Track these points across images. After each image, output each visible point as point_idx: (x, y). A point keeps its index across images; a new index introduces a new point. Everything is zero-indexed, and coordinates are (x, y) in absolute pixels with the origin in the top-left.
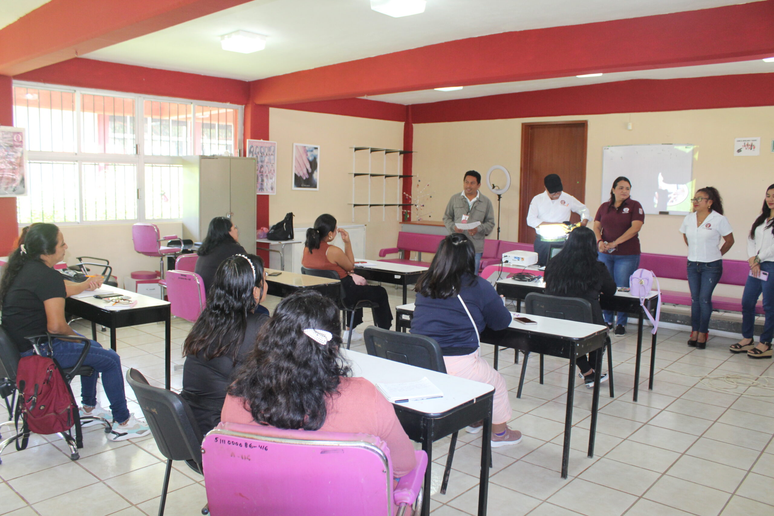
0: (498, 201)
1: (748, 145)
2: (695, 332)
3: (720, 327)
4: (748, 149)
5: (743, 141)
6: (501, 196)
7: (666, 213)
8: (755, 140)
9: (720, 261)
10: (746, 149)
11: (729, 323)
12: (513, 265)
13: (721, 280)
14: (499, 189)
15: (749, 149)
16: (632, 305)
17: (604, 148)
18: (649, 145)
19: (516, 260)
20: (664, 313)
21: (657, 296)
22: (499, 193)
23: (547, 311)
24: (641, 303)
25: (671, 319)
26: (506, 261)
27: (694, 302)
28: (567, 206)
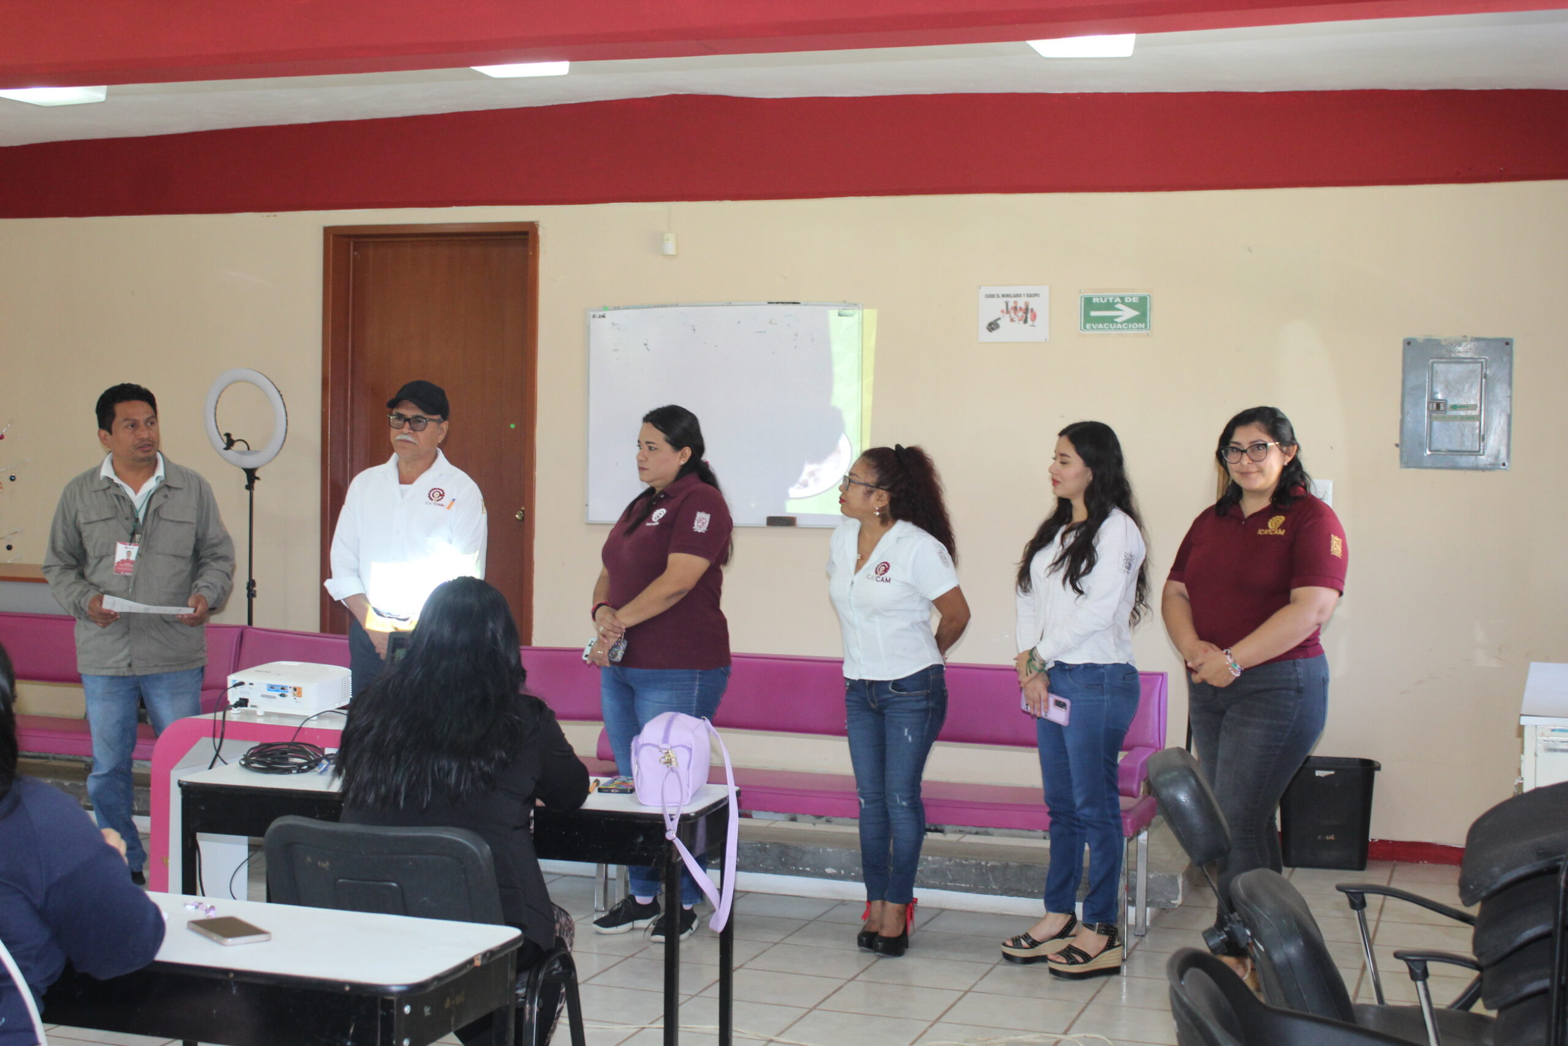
0: (248, 492)
1: (1015, 308)
2: (877, 903)
3: (954, 881)
4: (1016, 319)
5: (1003, 296)
6: (257, 474)
7: (788, 522)
8: (1036, 295)
9: (937, 669)
10: (1012, 320)
11: (978, 866)
12: (268, 714)
13: (945, 729)
14: (249, 449)
15: (1020, 320)
16: (641, 839)
17: (592, 314)
18: (730, 304)
19: (274, 697)
20: (787, 847)
21: (726, 802)
22: (250, 462)
23: (341, 881)
24: (670, 830)
25: (809, 866)
26: (241, 699)
27: (868, 807)
28: (449, 508)
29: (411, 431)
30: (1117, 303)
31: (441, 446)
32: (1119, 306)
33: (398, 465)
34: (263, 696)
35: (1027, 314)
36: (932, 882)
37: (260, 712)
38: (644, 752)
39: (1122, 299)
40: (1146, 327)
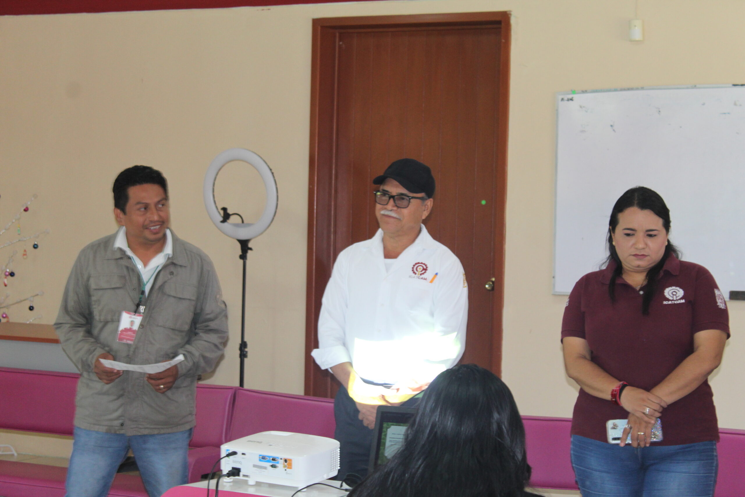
0: (241, 262)
6: (250, 245)
12: (258, 484)
14: (243, 222)
17: (560, 97)
18: (695, 87)
19: (265, 468)
22: (243, 234)
26: (233, 468)
28: (431, 281)
29: (395, 208)
31: (425, 222)
33: (383, 240)
34: (255, 466)
37: (251, 482)
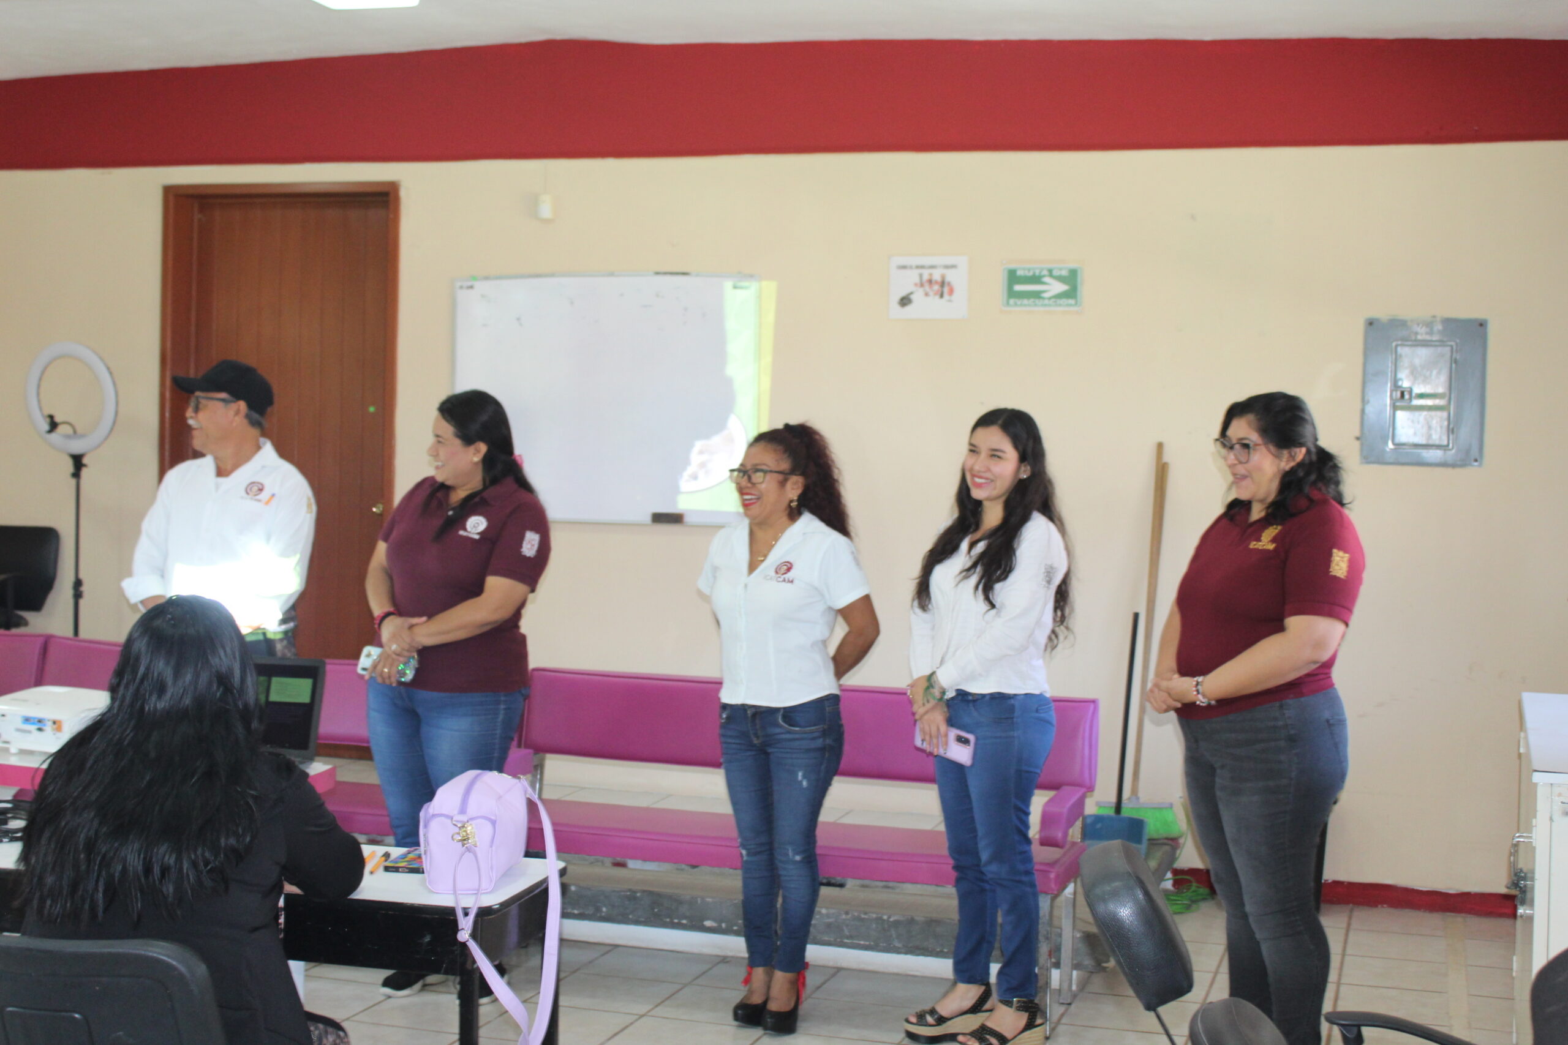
0: (73, 481)
1: (930, 281)
2: (759, 972)
3: (850, 937)
4: (931, 293)
5: (918, 267)
6: (85, 461)
7: (675, 519)
8: (953, 267)
9: (832, 699)
10: (927, 294)
11: (879, 920)
12: (23, 752)
14: (75, 432)
15: (935, 294)
16: (427, 939)
17: (459, 284)
18: (612, 274)
19: (29, 732)
20: (659, 895)
21: (544, 885)
22: (77, 447)
23: (10, 1009)
24: (463, 929)
25: (685, 918)
27: (750, 859)
28: (267, 503)
30: (1044, 276)
32: (1047, 279)
34: (18, 730)
35: (943, 288)
36: (826, 938)
37: (13, 750)
38: (434, 825)
39: (1050, 271)
40: (1076, 304)
